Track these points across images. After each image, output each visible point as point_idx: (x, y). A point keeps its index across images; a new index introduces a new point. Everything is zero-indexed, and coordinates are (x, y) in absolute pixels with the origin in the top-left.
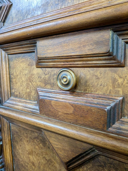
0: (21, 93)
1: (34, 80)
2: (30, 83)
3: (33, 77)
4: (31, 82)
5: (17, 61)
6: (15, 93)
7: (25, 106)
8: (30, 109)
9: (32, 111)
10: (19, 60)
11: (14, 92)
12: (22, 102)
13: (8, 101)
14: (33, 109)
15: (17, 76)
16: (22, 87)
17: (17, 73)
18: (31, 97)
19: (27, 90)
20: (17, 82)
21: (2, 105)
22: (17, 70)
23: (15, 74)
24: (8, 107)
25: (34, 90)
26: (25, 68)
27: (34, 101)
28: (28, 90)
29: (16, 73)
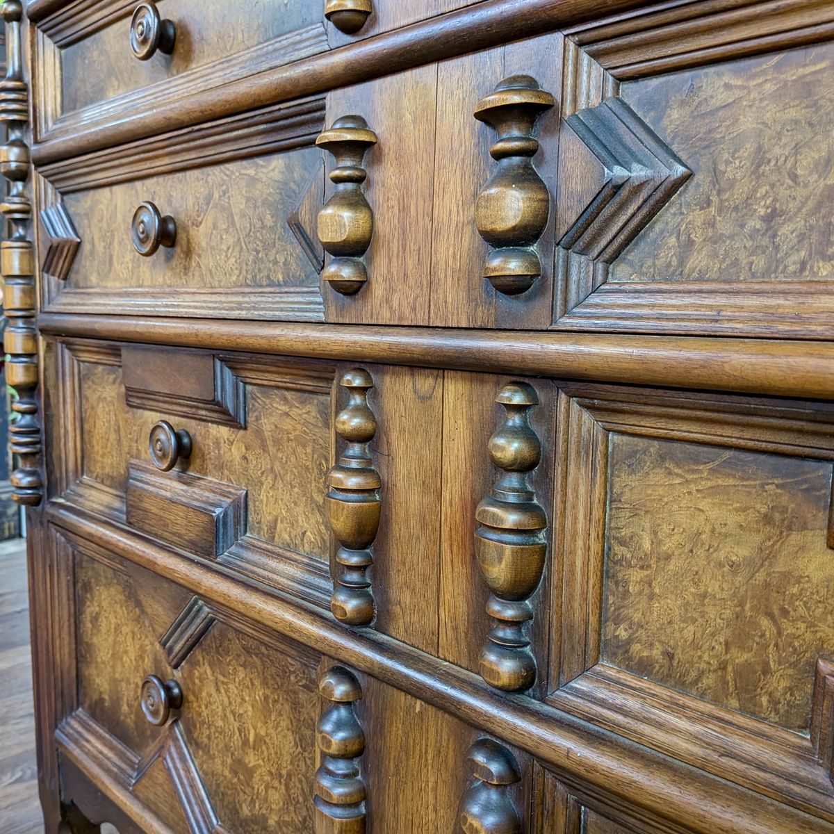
0: (679, 655)
1: (802, 611)
2: (765, 623)
3: (795, 590)
4: (770, 615)
5: (678, 481)
6: (636, 647)
7: (717, 742)
8: (762, 774)
9: (778, 790)
10: (690, 477)
11: (629, 641)
12: (689, 713)
13: (581, 685)
14: (790, 778)
15: (668, 558)
16: (691, 628)
17: (668, 545)
18: (764, 700)
19: (734, 651)
20: (657, 590)
21: (543, 700)
22: (666, 528)
23: (647, 545)
24: (590, 720)
25: (794, 665)
26: (731, 528)
27: (786, 725)
28: (741, 657)
29: (657, 542)
